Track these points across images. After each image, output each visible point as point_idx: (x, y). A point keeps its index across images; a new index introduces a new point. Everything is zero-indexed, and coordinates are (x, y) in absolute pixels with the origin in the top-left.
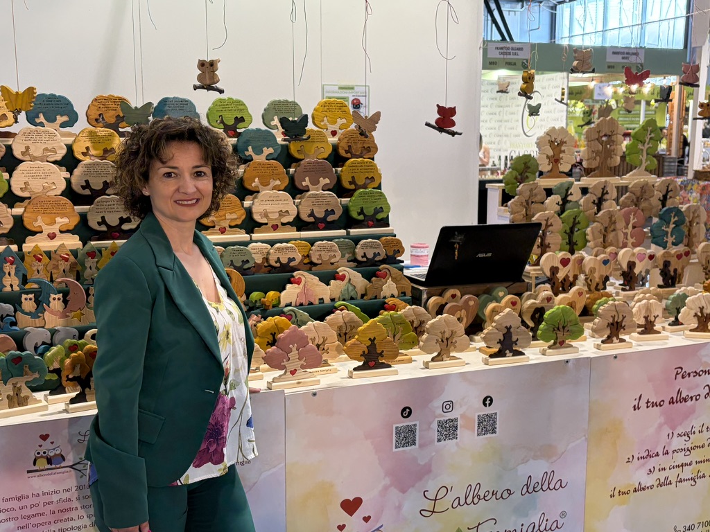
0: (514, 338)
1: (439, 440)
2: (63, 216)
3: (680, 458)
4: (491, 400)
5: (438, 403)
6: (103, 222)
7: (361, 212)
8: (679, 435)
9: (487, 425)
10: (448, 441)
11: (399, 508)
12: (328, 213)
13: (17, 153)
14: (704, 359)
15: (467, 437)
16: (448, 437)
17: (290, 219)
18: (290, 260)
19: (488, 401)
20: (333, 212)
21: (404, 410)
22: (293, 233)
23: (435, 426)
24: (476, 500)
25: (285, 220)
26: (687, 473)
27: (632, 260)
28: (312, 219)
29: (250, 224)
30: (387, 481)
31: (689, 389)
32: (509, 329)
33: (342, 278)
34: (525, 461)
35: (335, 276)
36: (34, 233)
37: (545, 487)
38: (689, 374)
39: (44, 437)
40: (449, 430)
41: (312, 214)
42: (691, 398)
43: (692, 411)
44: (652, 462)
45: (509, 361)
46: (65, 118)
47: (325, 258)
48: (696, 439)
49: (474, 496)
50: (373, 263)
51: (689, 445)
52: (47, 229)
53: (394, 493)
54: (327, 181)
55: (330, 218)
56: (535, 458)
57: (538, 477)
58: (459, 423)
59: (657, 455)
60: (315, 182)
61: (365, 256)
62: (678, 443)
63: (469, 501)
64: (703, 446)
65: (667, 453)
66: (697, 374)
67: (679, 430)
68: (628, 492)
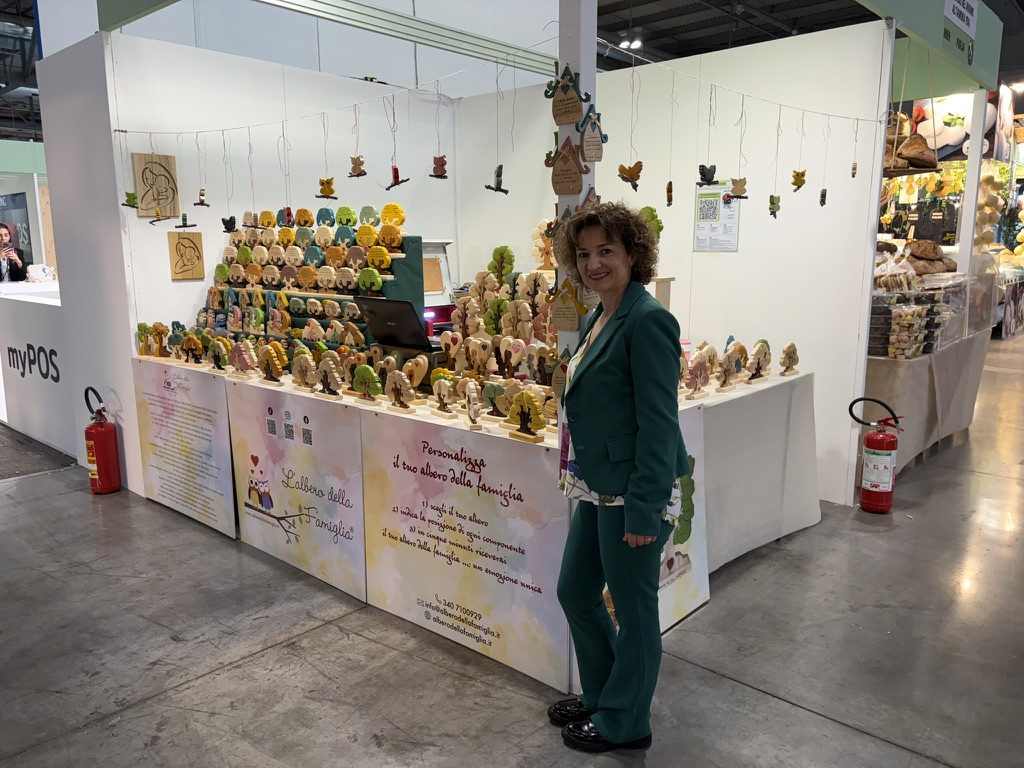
0: (329, 381)
1: (286, 437)
2: (256, 274)
4: (308, 420)
5: (283, 411)
6: (267, 280)
8: (432, 508)
9: (307, 437)
10: (290, 440)
11: (273, 473)
12: (349, 283)
13: (263, 242)
14: (446, 442)
15: (298, 442)
16: (289, 436)
17: (333, 285)
18: (315, 311)
19: (306, 420)
21: (269, 409)
22: (333, 295)
23: (283, 426)
24: (306, 489)
25: (330, 286)
26: (443, 548)
28: (341, 287)
29: (315, 287)
30: (267, 453)
31: (436, 467)
32: (325, 372)
33: (332, 328)
34: (328, 473)
35: (330, 325)
37: (341, 500)
38: (435, 452)
39: (166, 373)
40: (290, 432)
41: (341, 284)
42: (439, 476)
43: (441, 490)
44: (413, 522)
48: (446, 519)
49: (305, 486)
50: (352, 319)
51: (441, 521)
52: (252, 282)
53: (271, 463)
54: (361, 262)
55: (350, 287)
56: (334, 475)
57: (336, 490)
58: (294, 429)
59: (416, 517)
60: (355, 262)
61: (348, 315)
64: (454, 529)
65: (423, 519)
66: (441, 454)
67: (432, 502)
68: (396, 538)
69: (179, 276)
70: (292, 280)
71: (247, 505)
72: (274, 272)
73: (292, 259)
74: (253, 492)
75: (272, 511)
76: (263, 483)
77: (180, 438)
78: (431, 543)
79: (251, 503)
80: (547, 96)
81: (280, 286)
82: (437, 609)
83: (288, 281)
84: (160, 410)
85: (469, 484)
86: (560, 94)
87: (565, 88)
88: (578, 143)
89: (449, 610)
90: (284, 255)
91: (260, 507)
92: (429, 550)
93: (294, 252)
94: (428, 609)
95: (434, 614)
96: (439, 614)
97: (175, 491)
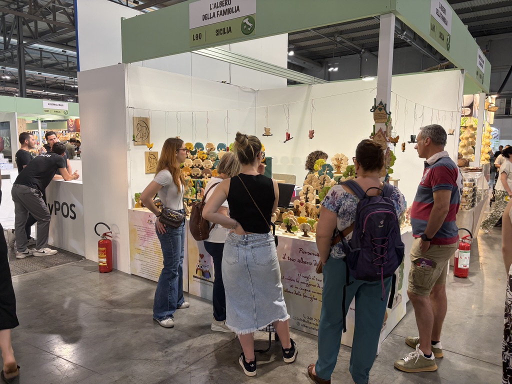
2: (188, 172)
14: (312, 248)
26: (308, 294)
31: (306, 259)
38: (306, 253)
39: (150, 216)
42: (308, 263)
43: (309, 269)
48: (311, 281)
51: (308, 282)
59: (294, 281)
64: (315, 286)
65: (298, 282)
66: (309, 254)
67: (303, 274)
69: (148, 172)
70: (208, 175)
71: (194, 277)
72: (199, 171)
73: (207, 165)
74: (199, 271)
75: (210, 279)
76: (206, 267)
77: (156, 246)
78: (302, 292)
79: (197, 275)
80: (371, 111)
81: (202, 177)
82: (304, 321)
83: (206, 175)
84: (144, 233)
86: (377, 111)
87: (380, 109)
88: (385, 130)
89: (310, 321)
90: (202, 164)
91: (203, 277)
92: (300, 295)
93: (208, 163)
94: (299, 321)
95: (302, 323)
96: (305, 323)
97: (150, 270)
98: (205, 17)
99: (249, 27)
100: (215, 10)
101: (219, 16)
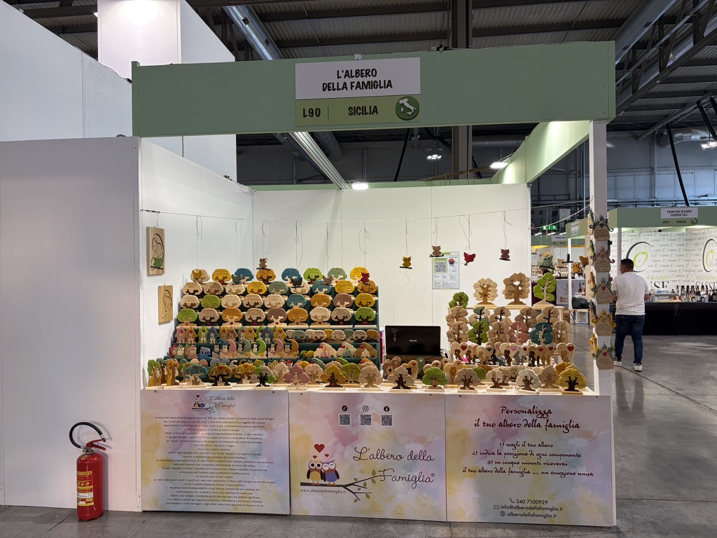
0: (404, 380)
1: (362, 424)
2: (236, 315)
3: (510, 459)
4: (389, 409)
5: (361, 406)
6: (251, 318)
7: (361, 318)
8: (508, 445)
9: (387, 421)
10: (366, 425)
11: (343, 453)
12: (344, 318)
13: (227, 291)
14: (521, 404)
15: (376, 426)
16: (366, 423)
17: (327, 320)
18: (321, 338)
19: (387, 409)
20: (347, 317)
21: (344, 407)
22: (328, 326)
23: (359, 417)
24: (382, 457)
25: (324, 320)
26: (516, 468)
27: (507, 349)
28: (337, 320)
29: (310, 322)
30: (336, 439)
31: (512, 420)
32: (401, 375)
33: (344, 347)
34: (409, 442)
35: (340, 346)
36: (225, 322)
37: (421, 458)
38: (511, 412)
39: (198, 396)
40: (367, 420)
41: (337, 318)
42: (515, 425)
43: (516, 433)
44: (490, 458)
45: (402, 391)
46: (248, 278)
47: (338, 337)
48: (519, 449)
49: (381, 455)
50: (360, 341)
51: (515, 452)
52: (230, 321)
53: (340, 446)
54: (348, 303)
55: (345, 320)
56: (415, 442)
57: (417, 452)
58: (372, 417)
59: (493, 454)
60: (343, 304)
61: (357, 338)
62: (506, 449)
63: (379, 457)
64: (526, 455)
65: (500, 454)
66: (517, 412)
67: (508, 442)
68: (475, 471)
69: (162, 321)
70: (280, 318)
72: (260, 312)
73: (273, 303)
74: (313, 473)
76: (328, 463)
79: (310, 481)
81: (267, 322)
82: (511, 507)
83: (277, 318)
85: (539, 426)
89: (521, 505)
91: (322, 482)
92: (504, 472)
94: (503, 510)
95: (508, 511)
96: (513, 510)
98: (327, 87)
99: (410, 110)
100: (348, 81)
101: (354, 88)
